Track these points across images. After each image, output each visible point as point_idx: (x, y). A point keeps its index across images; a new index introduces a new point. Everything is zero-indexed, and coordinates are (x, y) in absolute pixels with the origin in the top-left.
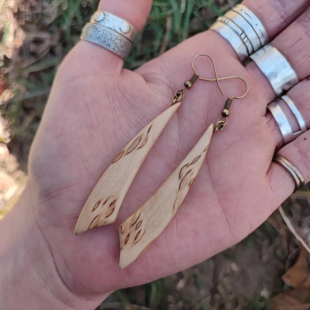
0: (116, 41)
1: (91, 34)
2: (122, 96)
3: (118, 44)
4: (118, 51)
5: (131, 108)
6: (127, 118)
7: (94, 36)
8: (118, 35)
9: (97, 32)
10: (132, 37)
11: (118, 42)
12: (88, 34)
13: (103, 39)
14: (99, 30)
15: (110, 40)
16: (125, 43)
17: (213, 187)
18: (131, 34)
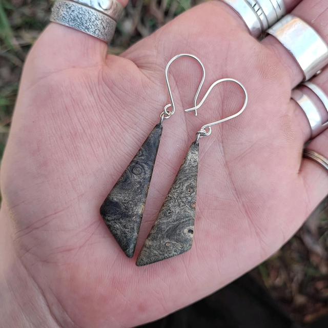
0: (97, 21)
1: (63, 15)
2: (111, 92)
3: (99, 25)
4: (100, 34)
5: (124, 106)
6: (120, 118)
7: (68, 18)
8: (98, 13)
9: (70, 12)
10: (115, 14)
11: (98, 22)
12: (59, 15)
13: (78, 20)
14: (72, 8)
15: (88, 21)
16: (108, 23)
17: (237, 195)
18: (114, 10)
